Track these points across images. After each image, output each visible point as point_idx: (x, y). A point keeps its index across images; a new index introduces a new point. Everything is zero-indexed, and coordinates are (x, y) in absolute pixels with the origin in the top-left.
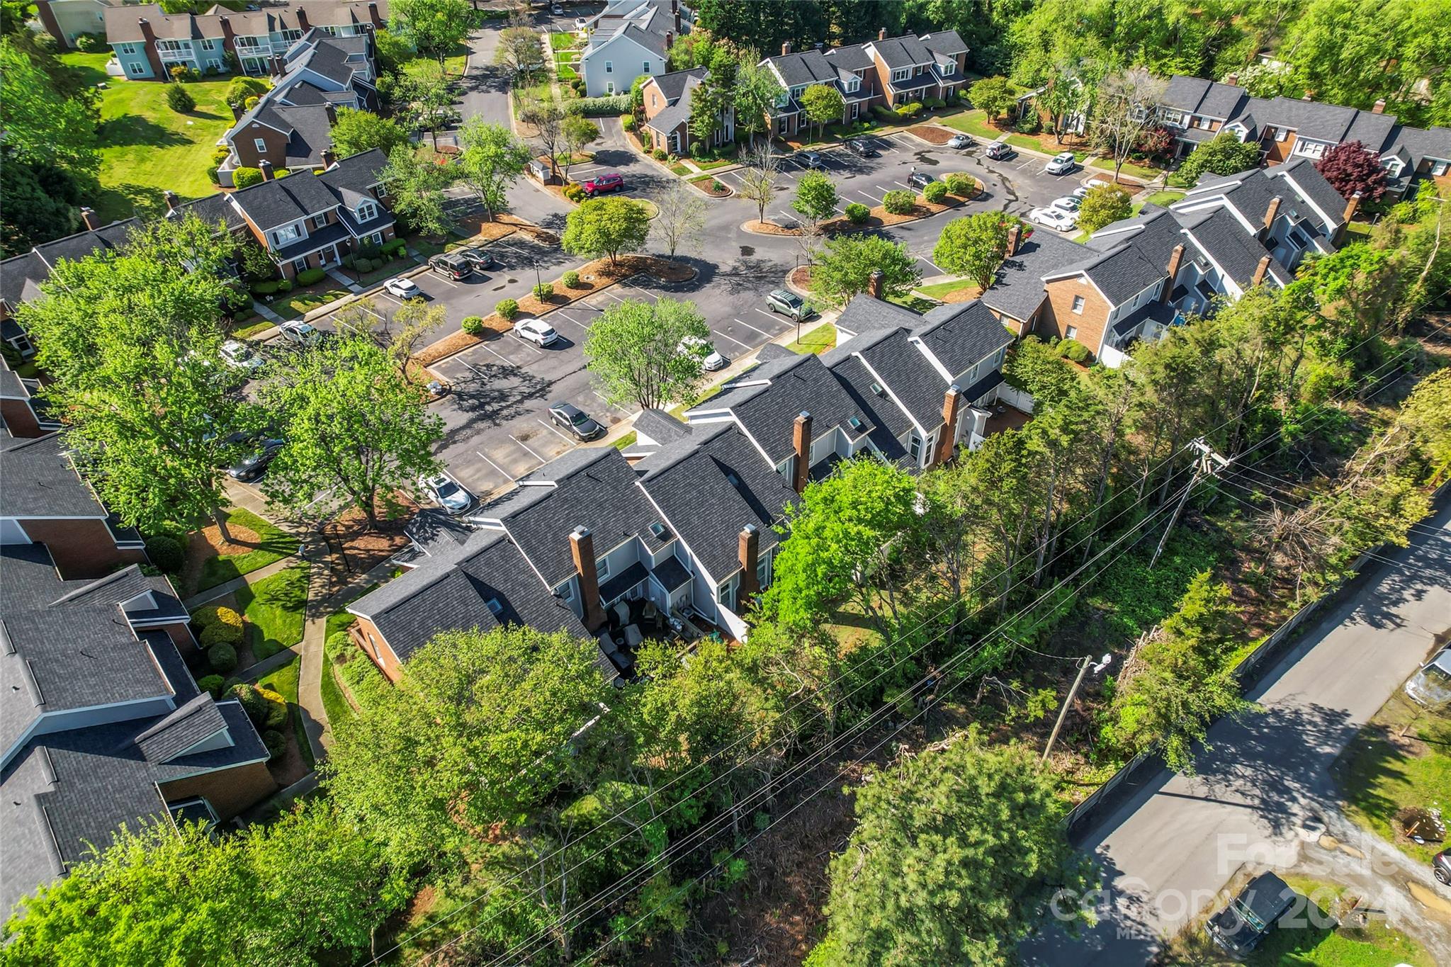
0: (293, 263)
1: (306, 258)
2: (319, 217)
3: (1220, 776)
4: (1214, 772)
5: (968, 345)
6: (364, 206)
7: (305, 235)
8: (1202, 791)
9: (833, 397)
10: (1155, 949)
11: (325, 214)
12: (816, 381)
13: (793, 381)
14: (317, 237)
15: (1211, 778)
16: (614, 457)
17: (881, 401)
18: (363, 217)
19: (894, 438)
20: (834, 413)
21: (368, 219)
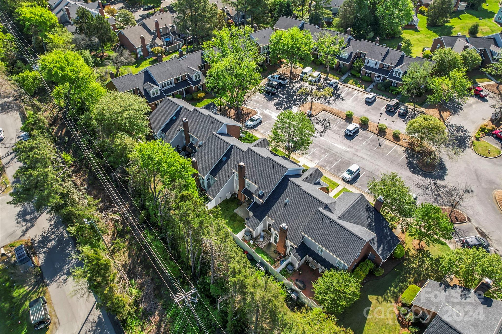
0: (366, 72)
1: (371, 73)
2: (386, 65)
3: (94, 328)
4: (97, 327)
5: (327, 237)
6: (399, 71)
7: (377, 67)
8: (91, 318)
9: (271, 182)
10: (48, 282)
11: (389, 66)
12: (276, 173)
13: (272, 165)
14: (380, 70)
15: (95, 325)
16: (221, 124)
17: (283, 205)
18: (396, 74)
19: (266, 215)
20: (263, 184)
21: (397, 76)
